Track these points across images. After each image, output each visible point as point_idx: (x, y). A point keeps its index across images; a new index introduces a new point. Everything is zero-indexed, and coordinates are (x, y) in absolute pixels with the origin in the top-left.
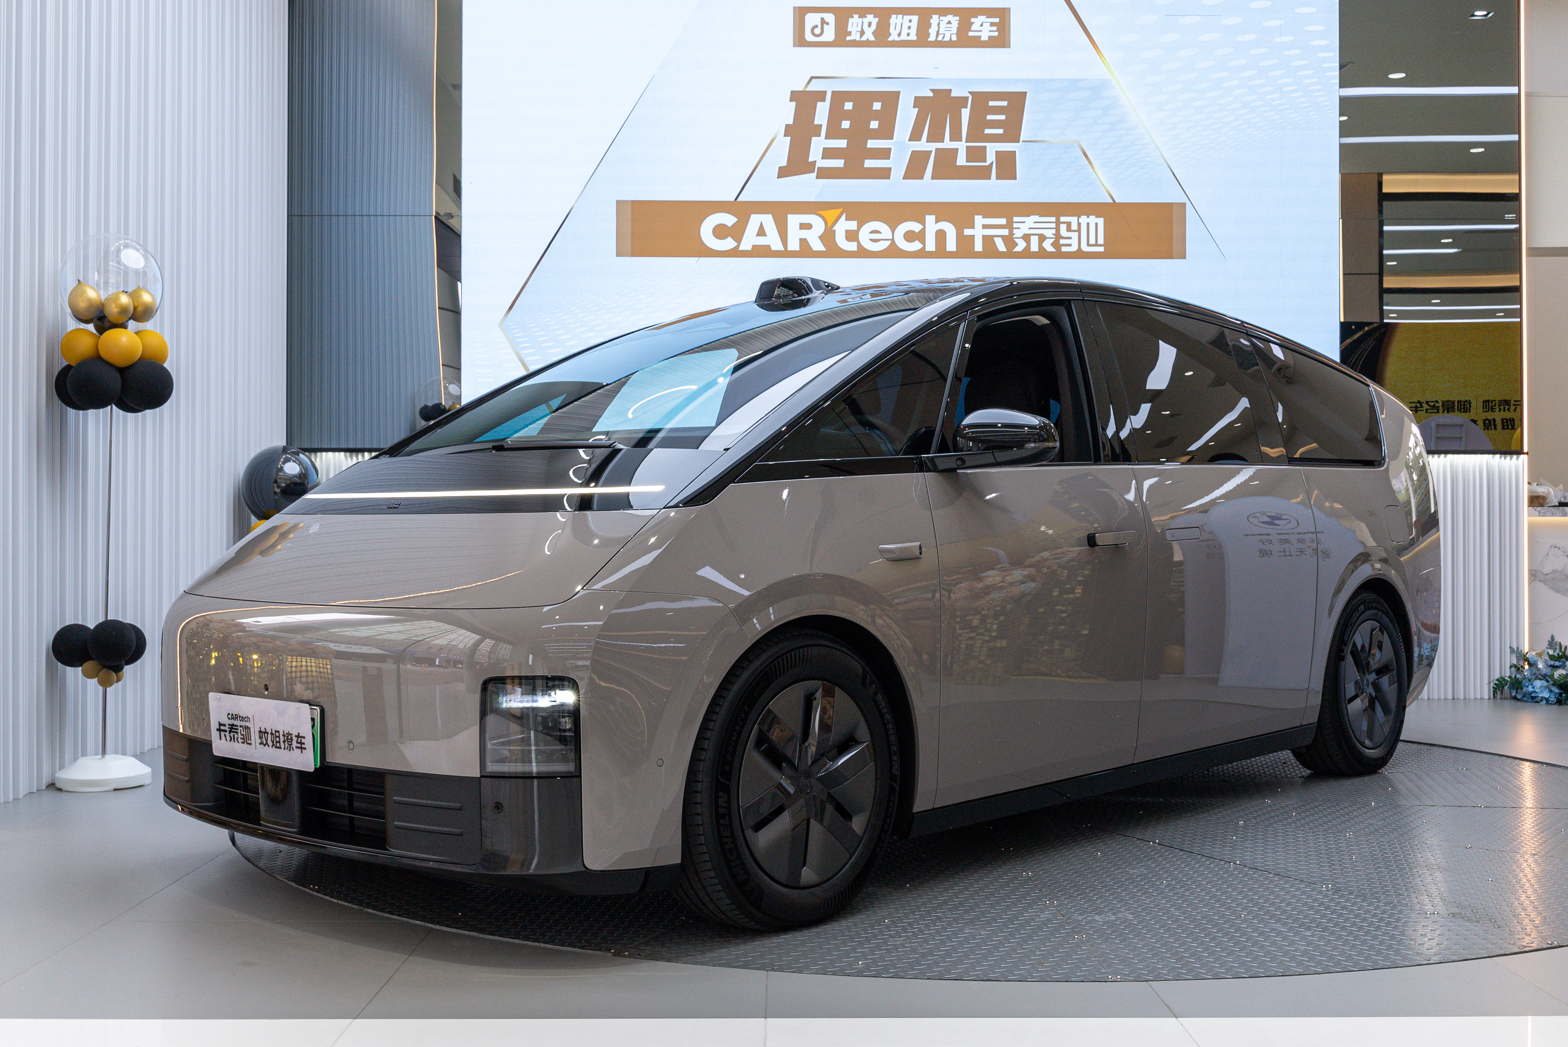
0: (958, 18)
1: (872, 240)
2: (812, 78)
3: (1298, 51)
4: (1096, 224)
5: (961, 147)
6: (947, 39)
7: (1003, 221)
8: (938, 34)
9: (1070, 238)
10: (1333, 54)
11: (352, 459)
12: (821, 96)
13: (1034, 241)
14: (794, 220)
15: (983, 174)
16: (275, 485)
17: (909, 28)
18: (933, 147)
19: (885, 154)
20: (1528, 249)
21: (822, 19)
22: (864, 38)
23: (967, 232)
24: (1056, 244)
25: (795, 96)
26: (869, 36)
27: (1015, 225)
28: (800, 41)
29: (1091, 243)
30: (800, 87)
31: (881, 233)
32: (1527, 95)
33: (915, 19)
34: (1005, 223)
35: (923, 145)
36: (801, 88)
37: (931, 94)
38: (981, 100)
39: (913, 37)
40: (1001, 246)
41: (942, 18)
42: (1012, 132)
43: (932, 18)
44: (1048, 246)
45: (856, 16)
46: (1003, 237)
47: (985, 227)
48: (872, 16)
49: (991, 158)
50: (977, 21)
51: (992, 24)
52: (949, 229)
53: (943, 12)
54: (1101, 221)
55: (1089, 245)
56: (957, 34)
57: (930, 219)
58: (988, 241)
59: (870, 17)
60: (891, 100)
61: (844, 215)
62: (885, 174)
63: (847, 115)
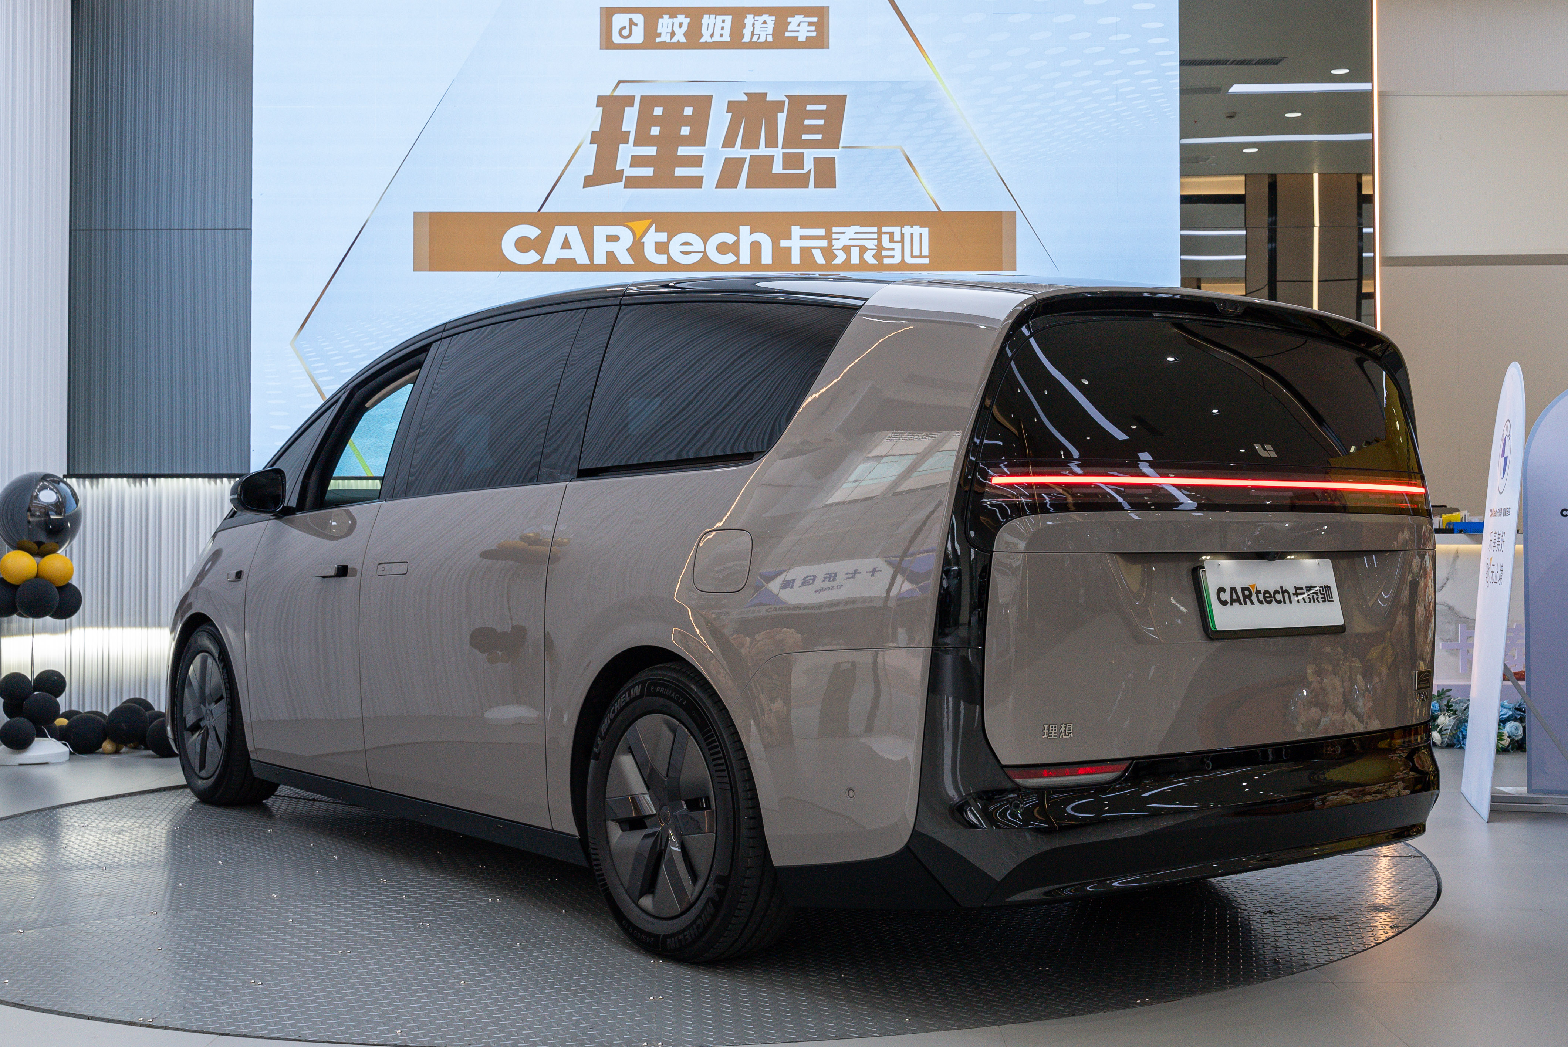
0: (773, 18)
1: (682, 253)
2: (620, 82)
3: (1136, 50)
4: (921, 234)
5: (778, 153)
6: (762, 40)
7: (821, 232)
8: (753, 34)
9: (893, 249)
10: (1173, 53)
11: (135, 485)
12: (629, 101)
13: (855, 252)
14: (600, 232)
15: (801, 182)
16: (29, 513)
17: (722, 28)
18: (747, 154)
19: (697, 161)
20: (1382, 258)
21: (631, 20)
22: (675, 40)
23: (784, 243)
24: (878, 256)
25: (602, 101)
26: (680, 37)
27: (834, 236)
28: (607, 43)
29: (914, 254)
30: (607, 92)
31: (692, 245)
32: (1381, 95)
33: (729, 19)
34: (823, 234)
35: (737, 152)
36: (608, 94)
37: (746, 99)
38: (798, 103)
39: (727, 38)
40: (820, 259)
41: (756, 18)
42: (832, 139)
43: (746, 17)
44: (869, 257)
45: (666, 17)
46: (822, 249)
47: (802, 238)
48: (684, 16)
49: (809, 165)
50: (794, 21)
51: (810, 24)
52: (765, 240)
53: (758, 11)
54: (925, 231)
55: (912, 256)
56: (772, 35)
57: (744, 230)
58: (806, 252)
59: (681, 18)
60: (703, 104)
61: (654, 226)
62: (696, 182)
63: (657, 121)
